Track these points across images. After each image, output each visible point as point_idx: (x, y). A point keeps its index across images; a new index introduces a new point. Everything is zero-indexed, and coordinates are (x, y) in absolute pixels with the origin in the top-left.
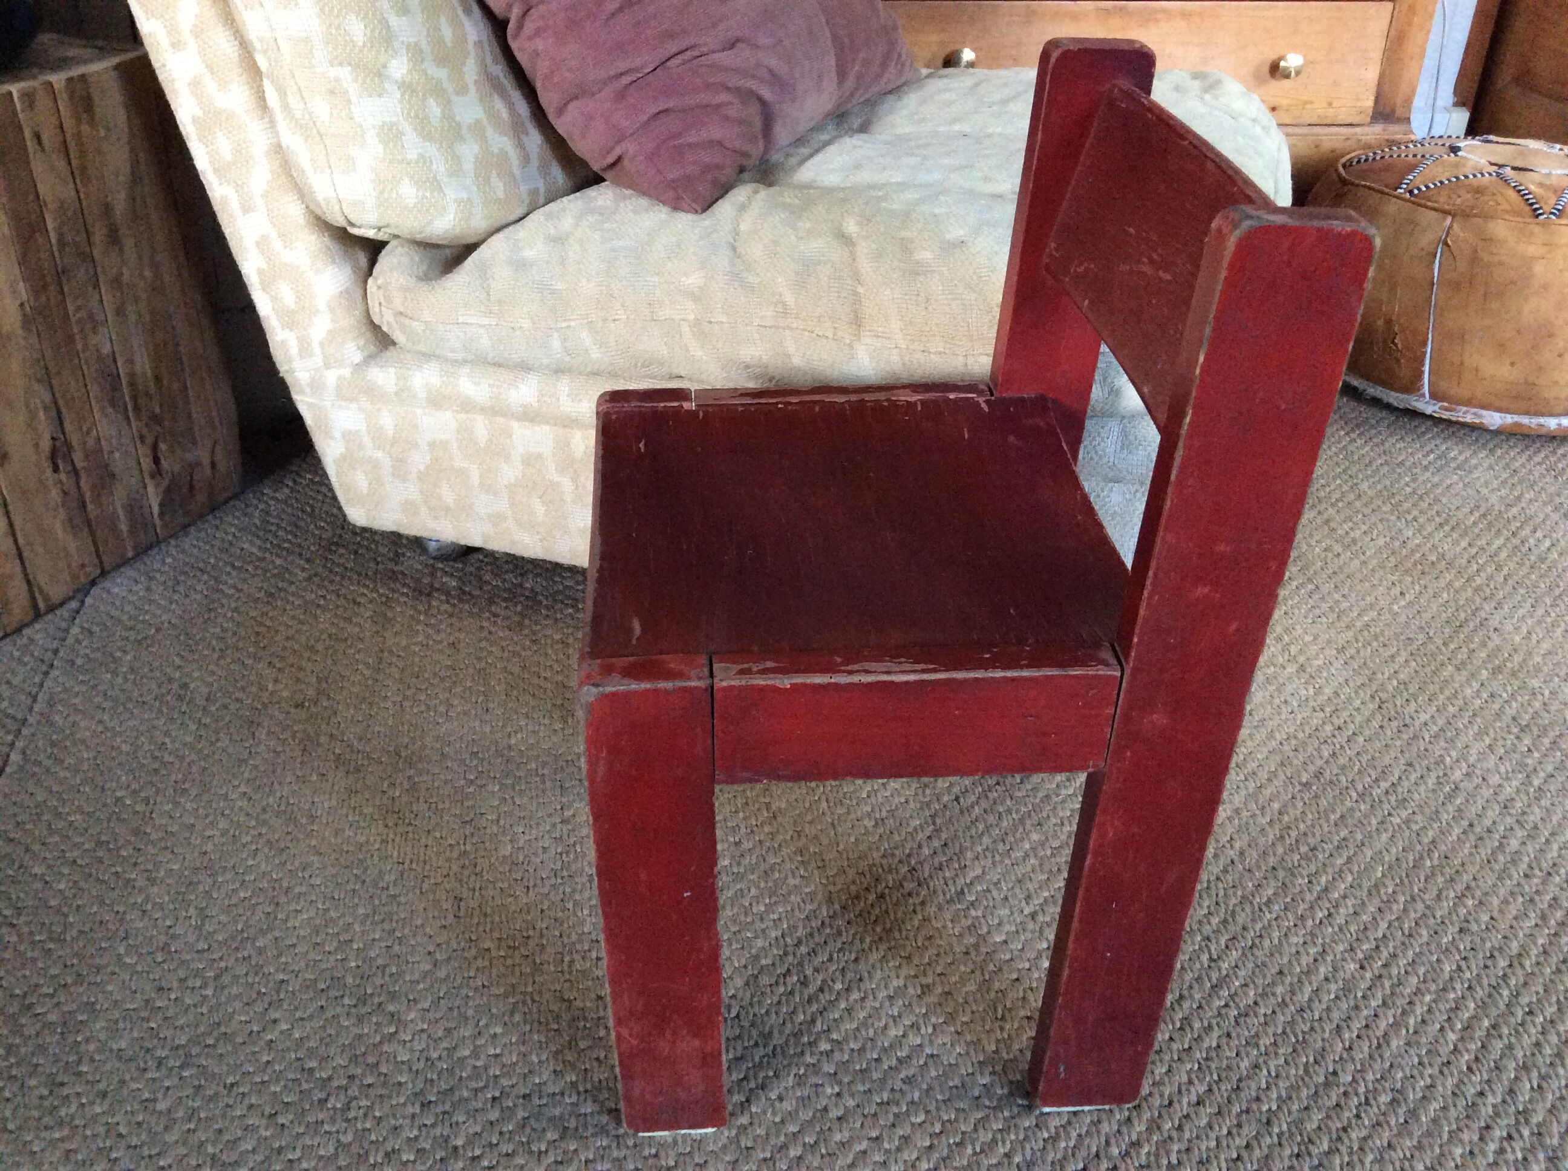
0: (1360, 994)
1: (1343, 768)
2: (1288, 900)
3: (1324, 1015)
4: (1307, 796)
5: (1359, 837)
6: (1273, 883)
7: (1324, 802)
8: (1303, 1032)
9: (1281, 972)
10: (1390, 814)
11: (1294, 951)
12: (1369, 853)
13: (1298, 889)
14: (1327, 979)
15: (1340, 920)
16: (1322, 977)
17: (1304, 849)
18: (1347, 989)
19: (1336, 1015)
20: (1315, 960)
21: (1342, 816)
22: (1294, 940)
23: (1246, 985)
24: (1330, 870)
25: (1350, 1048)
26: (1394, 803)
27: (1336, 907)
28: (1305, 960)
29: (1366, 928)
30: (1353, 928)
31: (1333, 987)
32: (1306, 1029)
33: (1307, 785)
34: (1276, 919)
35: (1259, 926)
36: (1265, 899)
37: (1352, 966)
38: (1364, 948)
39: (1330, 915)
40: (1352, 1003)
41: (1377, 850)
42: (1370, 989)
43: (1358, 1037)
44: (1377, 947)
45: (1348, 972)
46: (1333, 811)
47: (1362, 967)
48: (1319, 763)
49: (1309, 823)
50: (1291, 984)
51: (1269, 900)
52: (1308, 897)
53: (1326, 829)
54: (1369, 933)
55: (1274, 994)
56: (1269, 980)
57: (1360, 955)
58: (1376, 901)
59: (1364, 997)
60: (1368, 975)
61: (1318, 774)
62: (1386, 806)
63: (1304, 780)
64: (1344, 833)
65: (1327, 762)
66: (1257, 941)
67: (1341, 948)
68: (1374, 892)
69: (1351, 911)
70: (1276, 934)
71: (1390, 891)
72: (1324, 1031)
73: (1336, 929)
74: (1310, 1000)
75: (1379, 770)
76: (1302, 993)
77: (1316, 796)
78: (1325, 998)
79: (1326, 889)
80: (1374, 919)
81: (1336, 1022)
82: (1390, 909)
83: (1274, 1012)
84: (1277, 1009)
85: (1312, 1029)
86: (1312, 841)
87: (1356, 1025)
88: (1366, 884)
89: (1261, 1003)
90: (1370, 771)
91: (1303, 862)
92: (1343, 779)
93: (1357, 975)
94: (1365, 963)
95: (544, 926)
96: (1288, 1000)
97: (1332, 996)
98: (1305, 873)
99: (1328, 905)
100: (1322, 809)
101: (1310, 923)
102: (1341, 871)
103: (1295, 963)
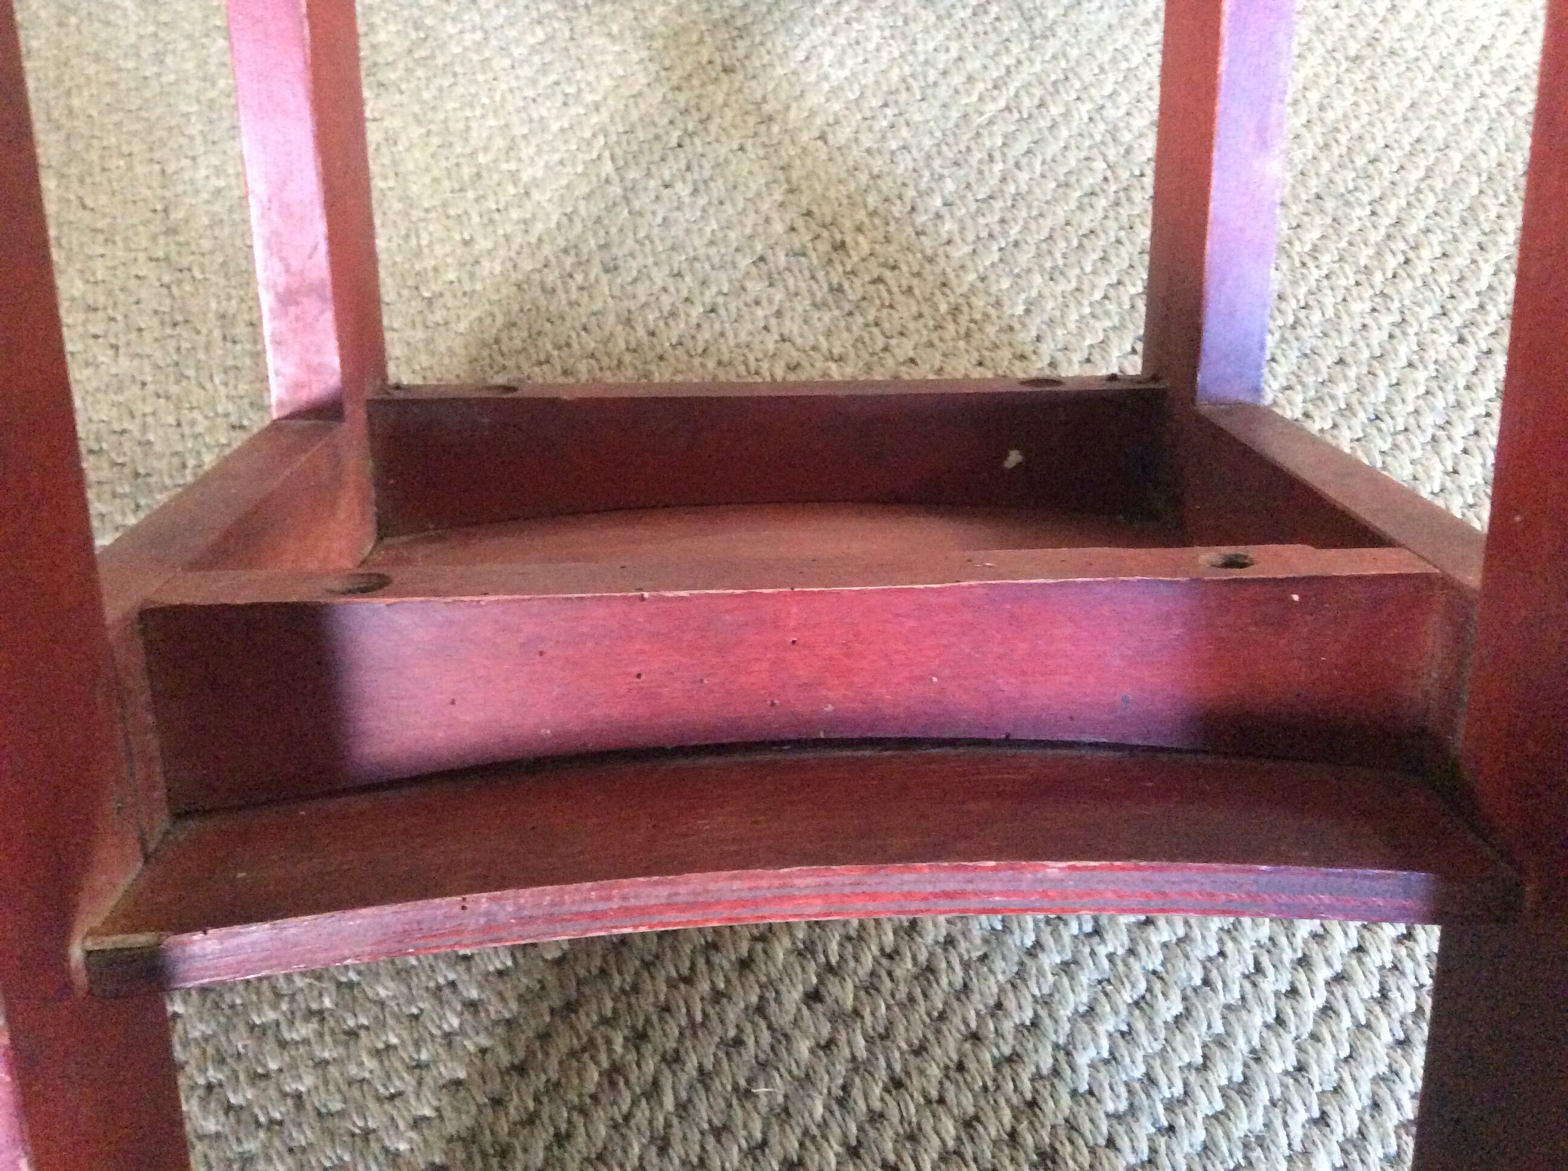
0: (1462, 384)
1: (1409, 28)
2: (1343, 244)
3: (1412, 421)
4: (1359, 76)
5: (1440, 133)
6: (1318, 219)
7: (1383, 85)
8: (1383, 453)
9: (1341, 361)
10: (1483, 95)
11: (1358, 326)
12: (1457, 158)
13: (1357, 224)
14: (1410, 365)
15: (1422, 268)
16: (1404, 362)
17: (1361, 161)
18: (1440, 377)
19: (1429, 420)
20: (1391, 336)
21: (1413, 105)
22: (1356, 307)
23: (1289, 388)
24: (1402, 192)
25: (1455, 472)
26: (1487, 77)
27: (1415, 248)
28: (1377, 337)
29: (1462, 278)
30: (1444, 279)
31: (1421, 375)
32: (1386, 447)
33: (1356, 59)
34: (1327, 277)
35: (1302, 291)
36: (1308, 247)
37: (1446, 339)
38: (1462, 308)
39: (1407, 261)
40: (1451, 399)
41: (1468, 152)
42: (1475, 372)
43: (1465, 451)
44: (1482, 307)
45: (1442, 349)
46: (1400, 97)
47: (1462, 340)
48: (1373, 23)
49: (1365, 119)
50: (1358, 378)
51: (1315, 249)
52: (1375, 237)
53: (1391, 127)
54: (1466, 285)
55: (1333, 397)
56: (1324, 375)
57: (1458, 321)
58: (1474, 235)
59: (1468, 387)
60: (1472, 351)
61: (1373, 42)
62: (1476, 82)
63: (1352, 53)
64: (1417, 130)
65: (1384, 21)
66: (1302, 314)
67: (1428, 312)
68: (1470, 221)
69: (1438, 252)
70: (1329, 301)
71: (1493, 215)
72: (1413, 448)
73: (1419, 283)
74: (1389, 401)
75: (1462, 27)
76: (1375, 388)
77: (1372, 77)
78: (1410, 395)
79: (1398, 222)
80: (1474, 261)
81: (1430, 431)
82: (1495, 243)
83: (1335, 426)
84: (1340, 420)
85: (1396, 446)
86: (1372, 148)
87: (1460, 431)
88: (1457, 208)
89: (1316, 414)
90: (1448, 29)
91: (1361, 183)
92: (1408, 44)
93: (1456, 354)
94: (1465, 331)
95: (148, 409)
96: (1354, 401)
97: (1422, 390)
98: (1365, 198)
99: (1402, 246)
100: (1382, 96)
101: (1378, 278)
102: (1418, 190)
103: (1361, 344)
